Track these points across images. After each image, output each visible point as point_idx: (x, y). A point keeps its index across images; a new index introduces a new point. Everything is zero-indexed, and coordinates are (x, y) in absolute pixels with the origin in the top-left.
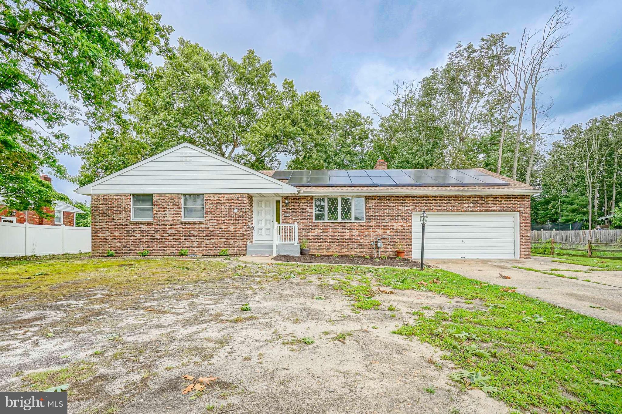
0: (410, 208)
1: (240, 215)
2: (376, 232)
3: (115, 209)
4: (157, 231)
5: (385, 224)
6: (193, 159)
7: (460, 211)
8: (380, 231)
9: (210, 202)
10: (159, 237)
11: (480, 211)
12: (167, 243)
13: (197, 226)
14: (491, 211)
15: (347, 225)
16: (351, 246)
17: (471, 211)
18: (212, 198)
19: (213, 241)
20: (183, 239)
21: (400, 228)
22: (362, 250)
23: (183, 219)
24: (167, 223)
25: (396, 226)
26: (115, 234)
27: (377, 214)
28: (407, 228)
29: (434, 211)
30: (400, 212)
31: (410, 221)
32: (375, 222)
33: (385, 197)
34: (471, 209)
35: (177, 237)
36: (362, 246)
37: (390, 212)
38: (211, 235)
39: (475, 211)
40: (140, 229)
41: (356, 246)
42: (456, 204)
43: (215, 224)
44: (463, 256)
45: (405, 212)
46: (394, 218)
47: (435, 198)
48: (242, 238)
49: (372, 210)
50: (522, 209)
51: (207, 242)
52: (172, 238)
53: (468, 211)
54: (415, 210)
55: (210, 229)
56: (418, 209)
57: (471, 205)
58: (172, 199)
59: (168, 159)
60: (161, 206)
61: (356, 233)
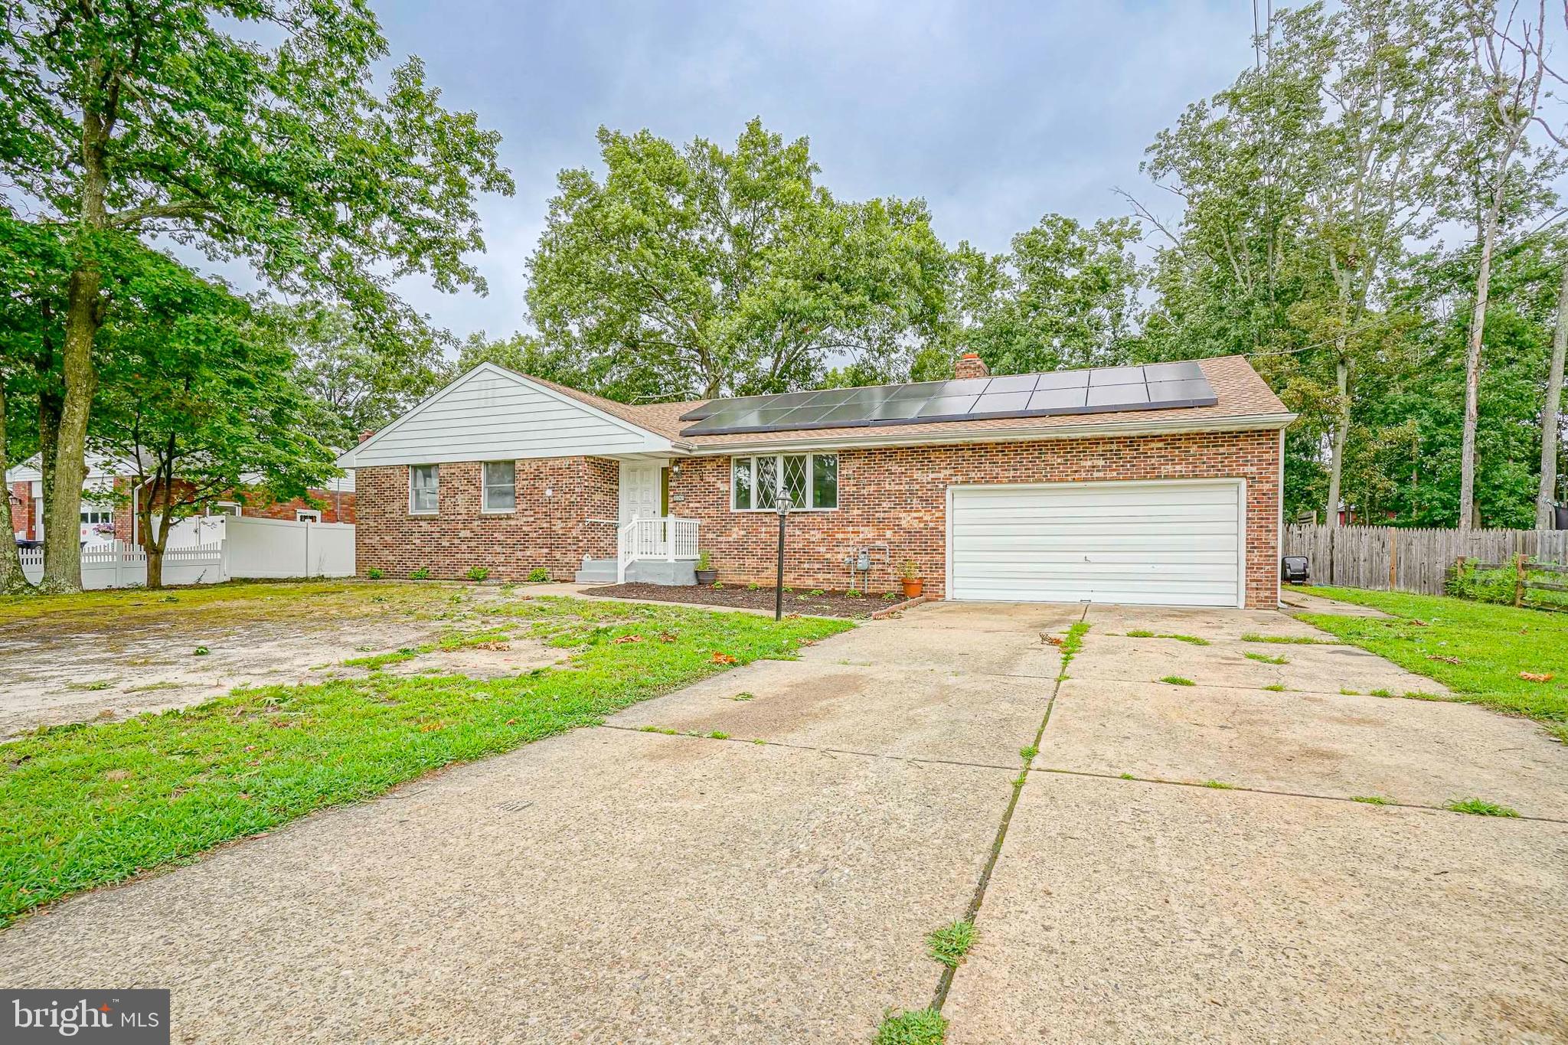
0: (941, 476)
1: (572, 500)
2: (861, 535)
3: (386, 494)
4: (443, 533)
5: (882, 515)
6: (498, 393)
7: (1069, 478)
8: (869, 532)
9: (525, 477)
10: (448, 544)
11: (1125, 479)
12: (458, 556)
13: (504, 523)
14: (1159, 477)
15: (797, 519)
16: (806, 566)
17: (1099, 479)
18: (527, 468)
19: (528, 554)
20: (482, 548)
21: (916, 524)
22: (829, 576)
23: (485, 510)
24: (459, 517)
25: (907, 520)
26: (386, 538)
27: (865, 492)
28: (932, 525)
29: (1001, 482)
30: (917, 487)
31: (941, 507)
32: (860, 512)
33: (882, 451)
34: (1101, 474)
35: (473, 544)
36: (829, 566)
37: (894, 487)
38: (525, 541)
39: (1112, 479)
40: (420, 529)
41: (817, 566)
42: (1059, 461)
43: (532, 519)
44: (1086, 596)
45: (929, 486)
46: (902, 501)
47: (1004, 447)
48: (575, 547)
49: (852, 482)
50: (1254, 469)
51: (519, 554)
52: (465, 547)
53: (1093, 480)
54: (954, 479)
55: (524, 528)
56: (960, 478)
57: (1101, 463)
58: (465, 471)
59: (461, 396)
60: (450, 485)
61: (816, 536)
